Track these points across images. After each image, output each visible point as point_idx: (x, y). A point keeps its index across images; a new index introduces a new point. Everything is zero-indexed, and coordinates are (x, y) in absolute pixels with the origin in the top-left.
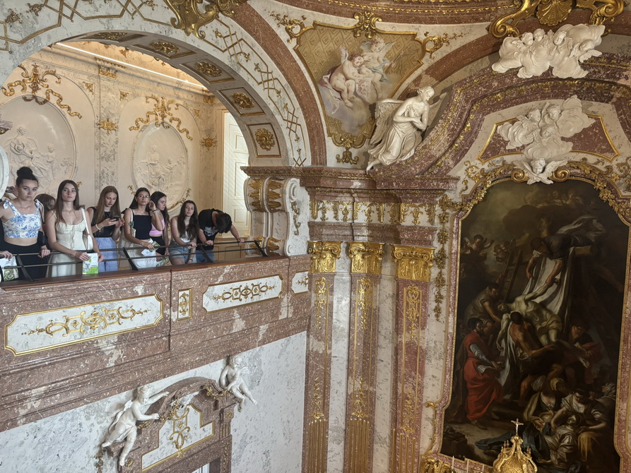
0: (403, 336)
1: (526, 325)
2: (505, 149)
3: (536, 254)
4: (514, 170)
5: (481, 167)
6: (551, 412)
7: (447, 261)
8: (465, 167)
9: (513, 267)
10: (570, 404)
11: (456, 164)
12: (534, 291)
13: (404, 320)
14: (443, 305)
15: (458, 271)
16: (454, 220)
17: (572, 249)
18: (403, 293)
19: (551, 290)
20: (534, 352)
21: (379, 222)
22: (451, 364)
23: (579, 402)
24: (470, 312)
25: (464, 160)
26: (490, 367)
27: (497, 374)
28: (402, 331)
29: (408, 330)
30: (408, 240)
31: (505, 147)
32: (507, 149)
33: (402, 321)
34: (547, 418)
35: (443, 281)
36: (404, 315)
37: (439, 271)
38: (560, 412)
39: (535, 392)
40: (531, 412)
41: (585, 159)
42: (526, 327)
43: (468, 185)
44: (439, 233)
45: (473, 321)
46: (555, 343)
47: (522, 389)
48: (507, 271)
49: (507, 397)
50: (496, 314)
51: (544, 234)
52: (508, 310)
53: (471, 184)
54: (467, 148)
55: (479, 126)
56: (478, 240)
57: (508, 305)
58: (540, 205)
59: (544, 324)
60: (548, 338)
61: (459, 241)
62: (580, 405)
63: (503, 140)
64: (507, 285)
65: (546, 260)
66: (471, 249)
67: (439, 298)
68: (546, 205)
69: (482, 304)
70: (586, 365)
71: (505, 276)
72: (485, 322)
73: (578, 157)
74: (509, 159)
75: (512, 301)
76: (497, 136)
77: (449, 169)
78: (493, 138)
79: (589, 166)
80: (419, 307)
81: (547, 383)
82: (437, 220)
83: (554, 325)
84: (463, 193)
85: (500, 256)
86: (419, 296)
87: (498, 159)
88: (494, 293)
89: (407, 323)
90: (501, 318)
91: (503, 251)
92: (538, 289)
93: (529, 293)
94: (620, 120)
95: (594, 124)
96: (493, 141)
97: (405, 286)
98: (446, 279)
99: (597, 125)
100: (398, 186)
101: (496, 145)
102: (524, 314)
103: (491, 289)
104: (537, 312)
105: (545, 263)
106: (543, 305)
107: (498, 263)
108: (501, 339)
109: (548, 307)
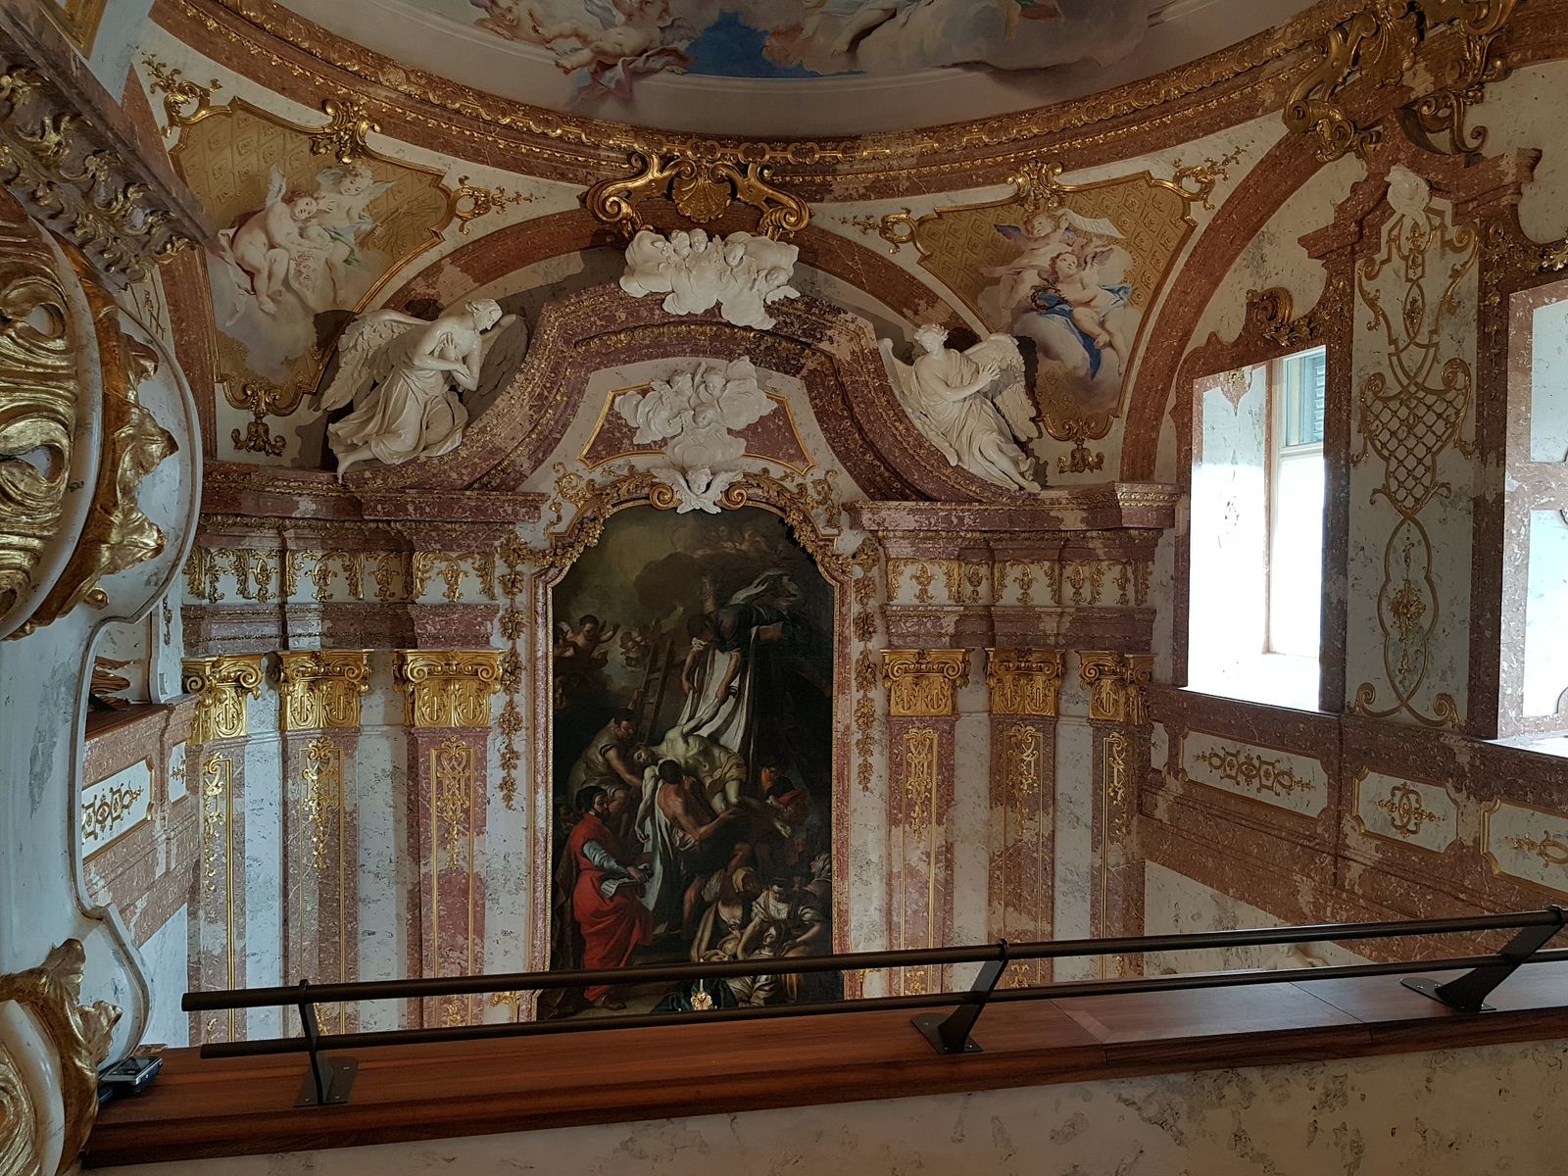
0: (433, 860)
1: (687, 782)
2: (632, 444)
3: (697, 644)
4: (653, 485)
5: (587, 476)
6: (736, 933)
7: (523, 676)
8: (555, 476)
9: (655, 675)
10: (766, 909)
11: (535, 468)
12: (697, 716)
13: (434, 823)
14: (520, 774)
15: (551, 694)
16: (536, 587)
17: (754, 630)
18: (428, 760)
19: (726, 709)
20: (703, 829)
21: (352, 599)
22: (544, 895)
23: (779, 900)
24: (580, 777)
25: (551, 459)
26: (626, 880)
27: (640, 889)
28: (430, 850)
29: (444, 842)
30: (435, 639)
31: (631, 439)
32: (636, 442)
33: (428, 825)
34: (730, 946)
35: (519, 721)
36: (434, 811)
37: (508, 698)
38: (750, 928)
39: (709, 905)
40: (704, 945)
41: (766, 471)
42: (687, 787)
43: (562, 512)
44: (503, 617)
45: (588, 794)
46: (734, 806)
47: (687, 906)
48: (648, 683)
49: (660, 929)
50: (631, 772)
51: (709, 606)
52: (654, 759)
53: (569, 512)
54: (558, 436)
55: (581, 392)
56: (588, 626)
57: (654, 749)
58: (700, 552)
59: (717, 774)
60: (725, 799)
61: (550, 631)
62: (781, 906)
63: (627, 425)
64: (649, 711)
65: (714, 654)
66: (575, 645)
67: (508, 761)
68: (709, 552)
69: (603, 756)
70: (785, 831)
71: (644, 694)
72: (610, 791)
73: (756, 465)
74: (641, 462)
75: (660, 741)
76: (614, 416)
77: (523, 477)
78: (607, 420)
79: (774, 482)
80: (467, 786)
81: (727, 882)
82: (498, 590)
83: (734, 772)
84: (552, 530)
85: (631, 655)
86: (468, 761)
87: (620, 461)
88: (627, 729)
89: (439, 828)
90: (642, 778)
91: (637, 643)
92: (703, 712)
93: (689, 720)
94: (815, 406)
95: (775, 413)
96: (607, 426)
97: (433, 742)
98: (523, 714)
99: (781, 412)
100: (421, 514)
101: (614, 435)
102: (683, 761)
103: (618, 723)
104: (705, 752)
105: (713, 660)
106: (714, 738)
107: (629, 668)
108: (644, 819)
109: (722, 742)
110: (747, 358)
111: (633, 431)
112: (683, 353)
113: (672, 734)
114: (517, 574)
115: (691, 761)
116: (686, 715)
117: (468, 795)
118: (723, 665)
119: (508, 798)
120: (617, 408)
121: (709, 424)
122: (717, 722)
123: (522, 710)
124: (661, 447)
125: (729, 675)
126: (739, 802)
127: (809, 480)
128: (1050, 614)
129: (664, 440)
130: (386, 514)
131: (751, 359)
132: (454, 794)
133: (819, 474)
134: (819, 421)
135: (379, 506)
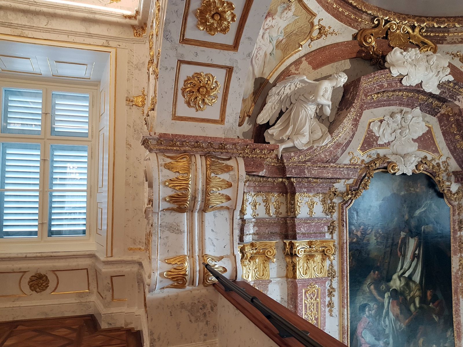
1: (401, 299)
3: (403, 234)
4: (389, 162)
5: (361, 158)
7: (337, 251)
8: (349, 158)
9: (388, 249)
11: (343, 153)
12: (404, 267)
14: (336, 299)
17: (423, 228)
18: (301, 295)
19: (414, 264)
20: (407, 321)
24: (360, 299)
25: (348, 150)
32: (378, 143)
35: (335, 273)
37: (330, 263)
41: (426, 157)
42: (401, 301)
45: (363, 307)
46: (418, 308)
48: (385, 253)
50: (380, 296)
51: (407, 217)
52: (388, 289)
54: (351, 139)
56: (362, 227)
60: (415, 306)
61: (348, 230)
63: (375, 136)
64: (386, 266)
65: (409, 239)
66: (357, 236)
67: (331, 293)
70: (437, 319)
71: (384, 258)
72: (372, 305)
75: (390, 280)
77: (337, 158)
78: (367, 133)
79: (430, 162)
80: (317, 307)
81: (417, 345)
83: (418, 293)
84: (347, 183)
86: (318, 294)
87: (373, 151)
90: (384, 298)
91: (381, 235)
92: (406, 266)
93: (401, 269)
94: (442, 130)
95: (428, 131)
96: (367, 136)
100: (311, 174)
101: (370, 140)
102: (399, 289)
103: (374, 272)
104: (407, 285)
105: (409, 242)
108: (385, 318)
109: (413, 279)
111: (377, 138)
112: (395, 104)
113: (395, 276)
114: (334, 203)
115: (402, 289)
116: (399, 268)
117: (317, 311)
118: (412, 243)
119: (331, 311)
120: (371, 128)
121: (406, 136)
122: (411, 270)
123: (336, 268)
124: (388, 146)
125: (414, 249)
126: (420, 307)
127: (441, 160)
129: (389, 142)
130: (296, 174)
131: (420, 108)
132: (312, 312)
133: (444, 159)
134: (444, 135)
135: (293, 171)
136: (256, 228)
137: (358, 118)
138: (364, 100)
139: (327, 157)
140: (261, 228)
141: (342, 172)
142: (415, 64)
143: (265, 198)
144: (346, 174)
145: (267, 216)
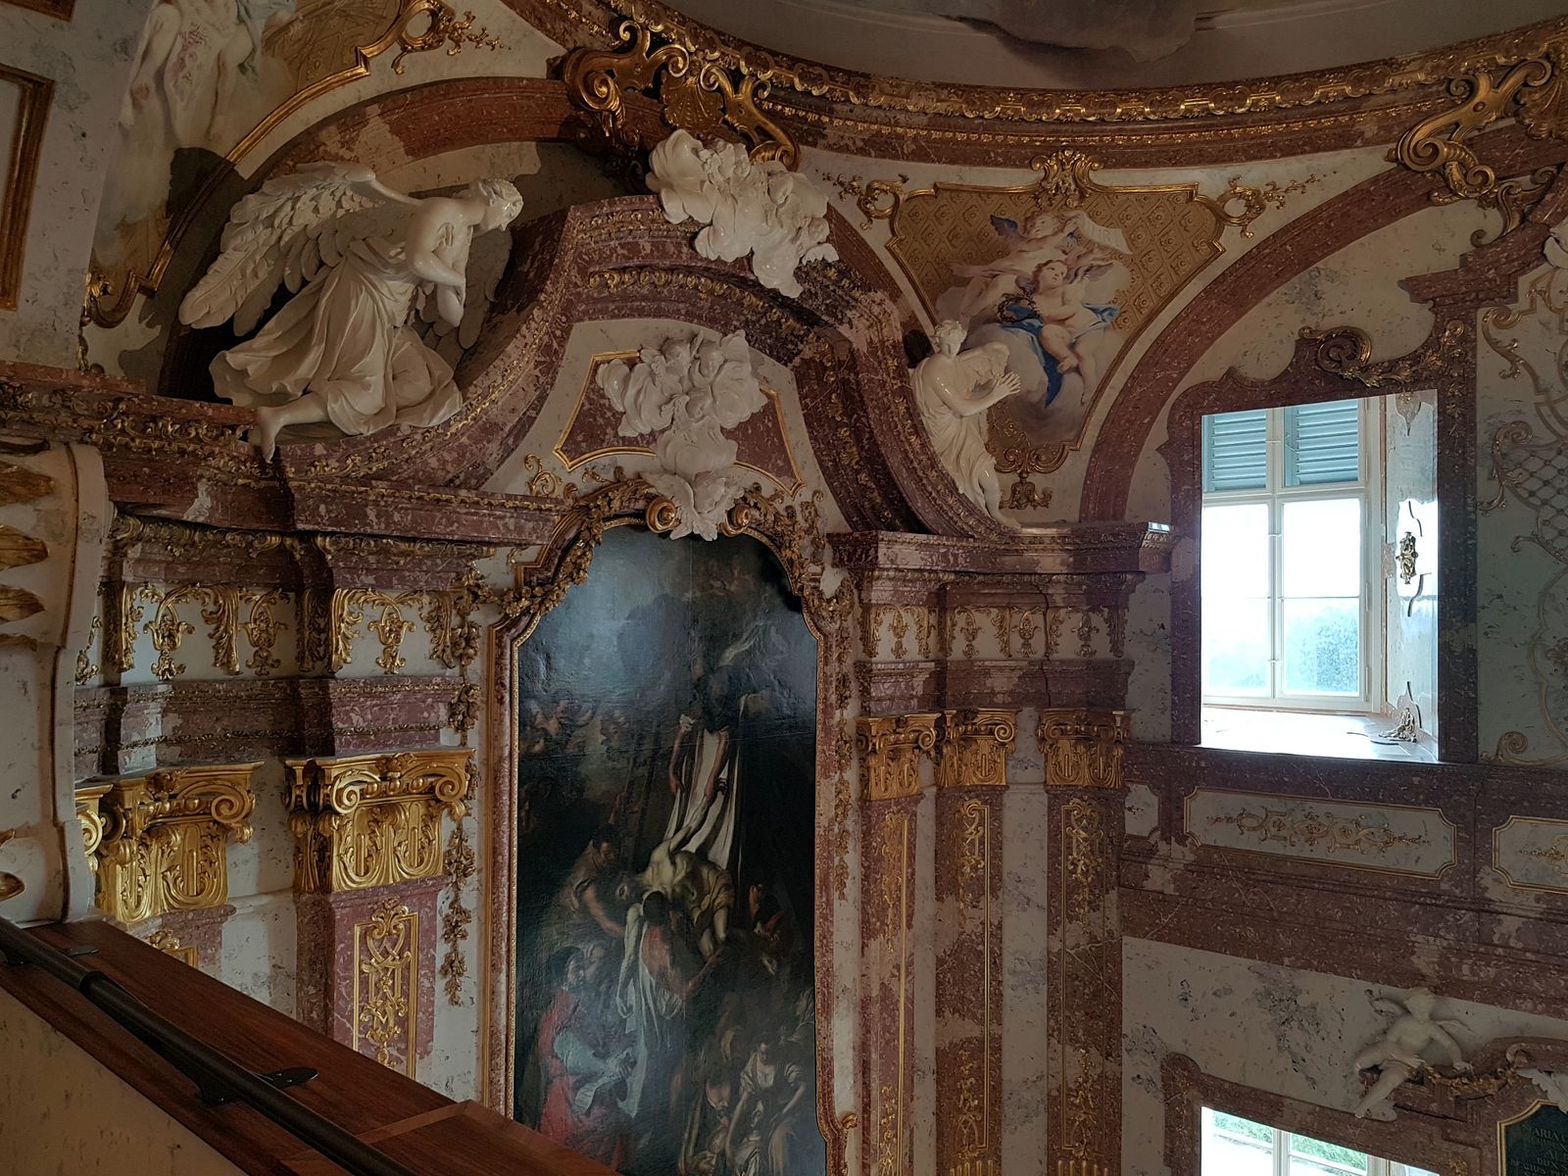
1: (675, 920)
2: (616, 434)
3: (685, 723)
4: (649, 497)
6: (724, 1120)
8: (524, 474)
9: (642, 772)
10: (754, 1078)
11: (503, 461)
12: (686, 823)
14: (471, 945)
16: (500, 646)
17: (742, 702)
18: (348, 947)
19: (715, 810)
20: (690, 984)
23: (766, 1063)
25: (523, 448)
27: (622, 1088)
30: (366, 738)
31: (615, 428)
32: (621, 434)
34: (718, 1141)
35: (470, 860)
36: (354, 1033)
38: (738, 1109)
39: (696, 1090)
41: (758, 486)
42: (674, 927)
45: (561, 960)
46: (723, 943)
47: (673, 1099)
48: (631, 784)
49: (643, 1141)
50: (612, 918)
51: (697, 668)
52: (638, 893)
55: (563, 353)
56: (562, 704)
57: (638, 878)
58: (689, 593)
59: (705, 903)
60: (714, 935)
61: (516, 715)
62: (768, 1070)
63: (610, 408)
64: (633, 824)
65: (702, 737)
66: (545, 735)
67: (454, 927)
69: (579, 899)
70: (774, 968)
72: (588, 950)
74: (631, 462)
75: (645, 865)
77: (488, 472)
78: (587, 397)
80: (406, 979)
81: (715, 1053)
83: (722, 897)
84: (517, 559)
85: (614, 745)
86: (407, 937)
87: (603, 459)
88: (607, 854)
90: (625, 923)
91: (618, 726)
92: (691, 821)
93: (677, 830)
94: (805, 407)
95: (765, 407)
96: (587, 406)
97: (358, 914)
98: (475, 850)
99: (769, 411)
100: (388, 525)
101: (595, 420)
102: (669, 890)
103: (597, 846)
104: (693, 875)
105: (701, 746)
106: (703, 850)
107: (610, 764)
108: (625, 985)
109: (711, 857)
110: (742, 333)
111: (618, 417)
112: (674, 314)
113: (660, 854)
114: (471, 625)
115: (678, 890)
116: (673, 825)
117: (406, 994)
118: (712, 747)
119: (452, 988)
120: (599, 382)
121: (703, 417)
122: (706, 829)
123: (474, 843)
124: (648, 443)
125: (718, 764)
126: (727, 937)
127: (798, 500)
128: (1001, 669)
129: (652, 433)
130: (336, 522)
131: (747, 335)
132: (385, 998)
133: (805, 495)
134: (808, 425)
135: (322, 508)
136: (174, 720)
137: (555, 345)
138: (576, 285)
139: (449, 467)
140: (197, 718)
141: (500, 523)
142: (733, 191)
143: (211, 608)
144: (512, 527)
145: (219, 673)
